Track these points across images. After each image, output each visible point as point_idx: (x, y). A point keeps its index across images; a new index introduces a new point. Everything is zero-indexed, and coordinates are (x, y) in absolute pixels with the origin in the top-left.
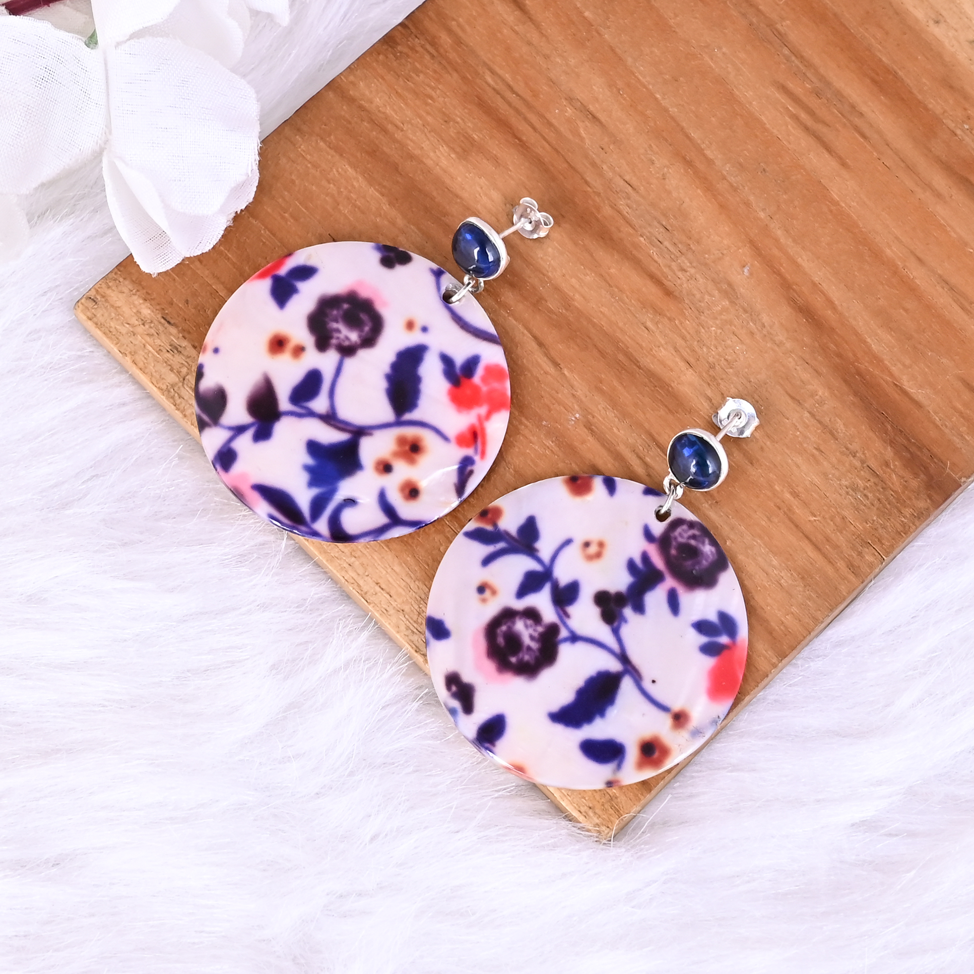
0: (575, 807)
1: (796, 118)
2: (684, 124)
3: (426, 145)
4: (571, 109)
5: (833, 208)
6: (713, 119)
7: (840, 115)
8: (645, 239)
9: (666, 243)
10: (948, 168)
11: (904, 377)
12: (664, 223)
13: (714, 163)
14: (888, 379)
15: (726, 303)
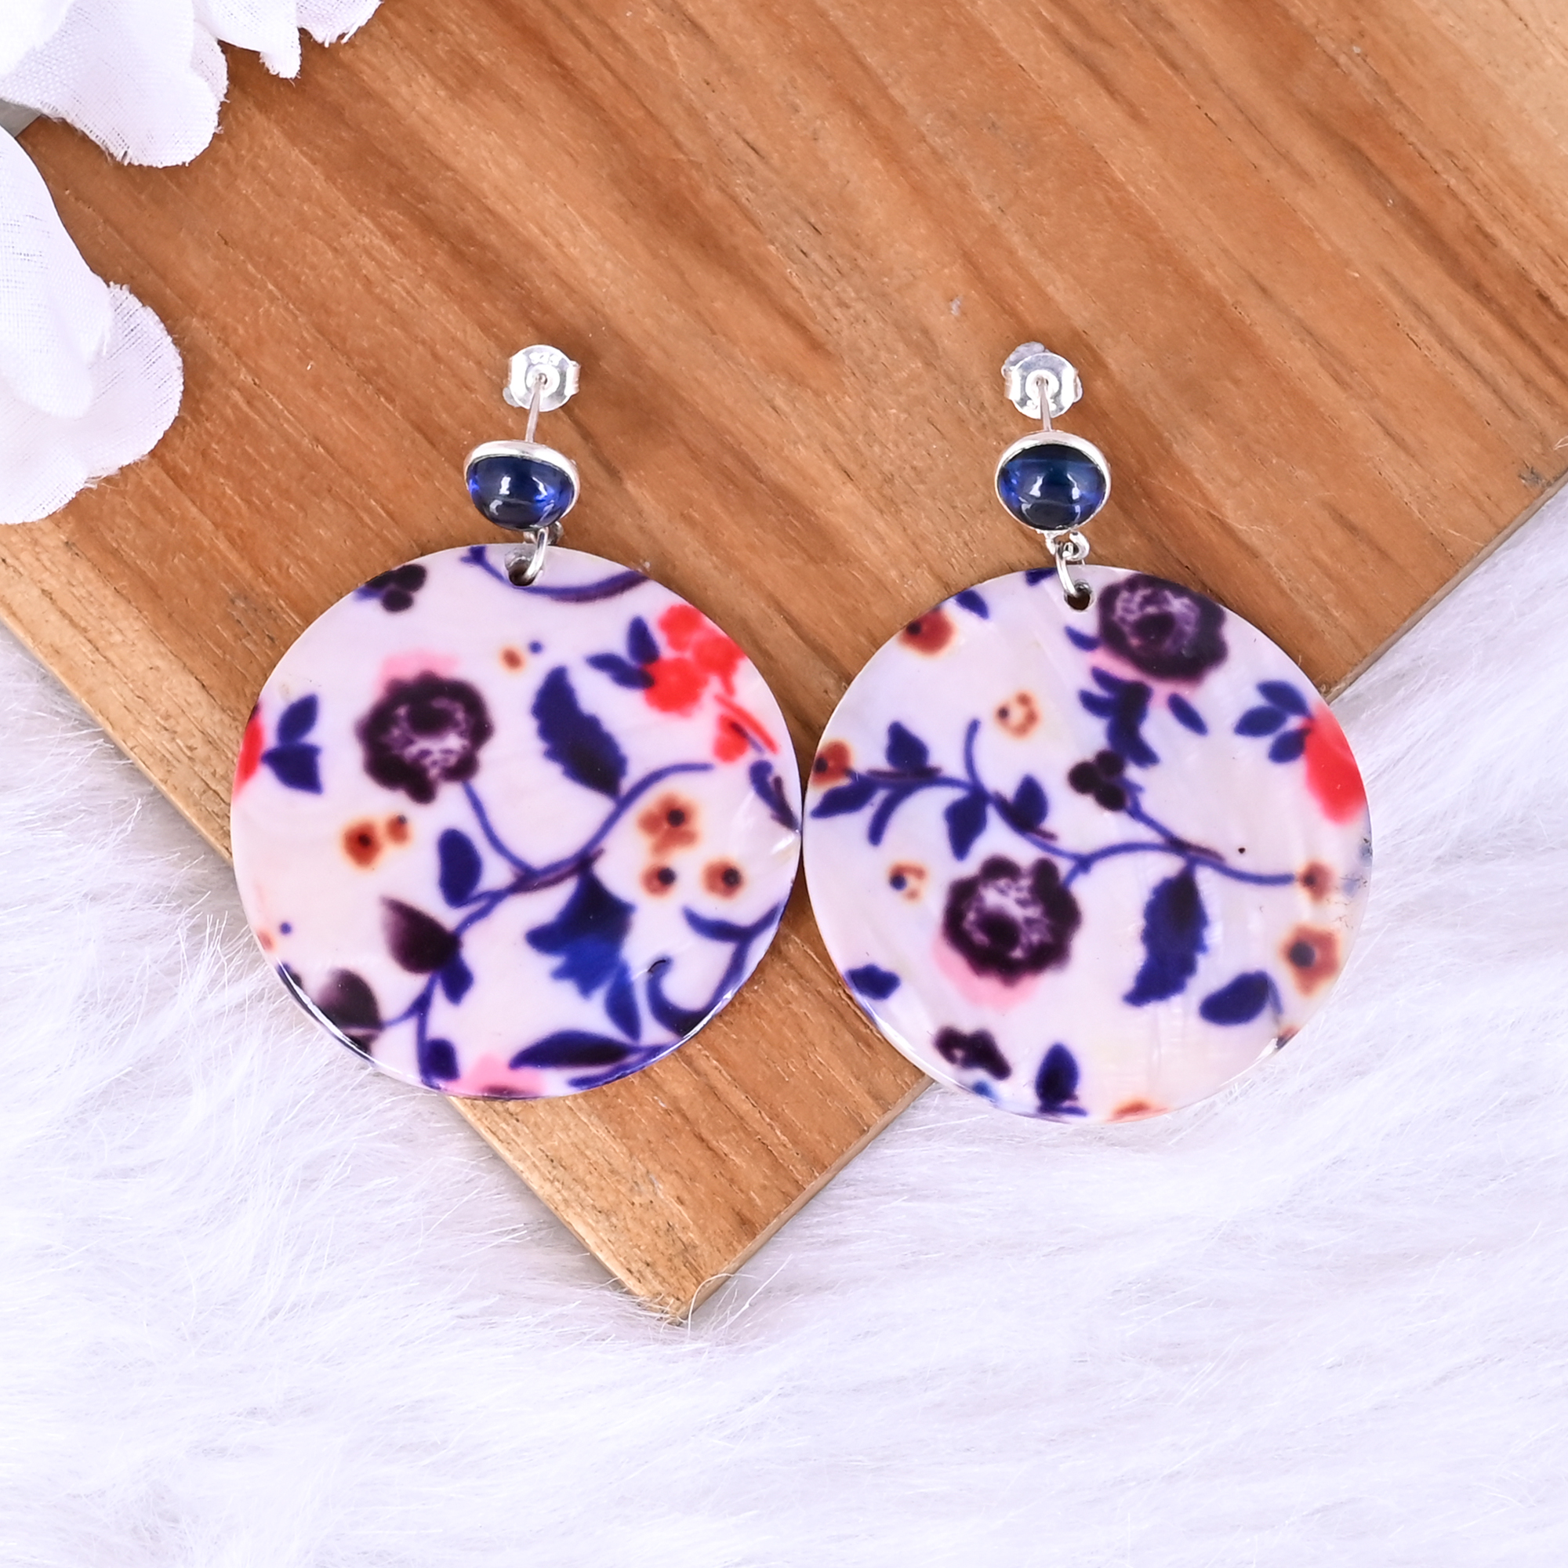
0: (622, 1264)
1: (1053, 30)
2: (855, 41)
3: (394, 72)
4: (654, 11)
5: (1114, 195)
6: (907, 31)
7: (1131, 26)
8: (777, 249)
9: (816, 256)
10: (1321, 126)
11: (1228, 502)
12: (813, 220)
13: (905, 112)
14: (1200, 505)
15: (917, 365)
